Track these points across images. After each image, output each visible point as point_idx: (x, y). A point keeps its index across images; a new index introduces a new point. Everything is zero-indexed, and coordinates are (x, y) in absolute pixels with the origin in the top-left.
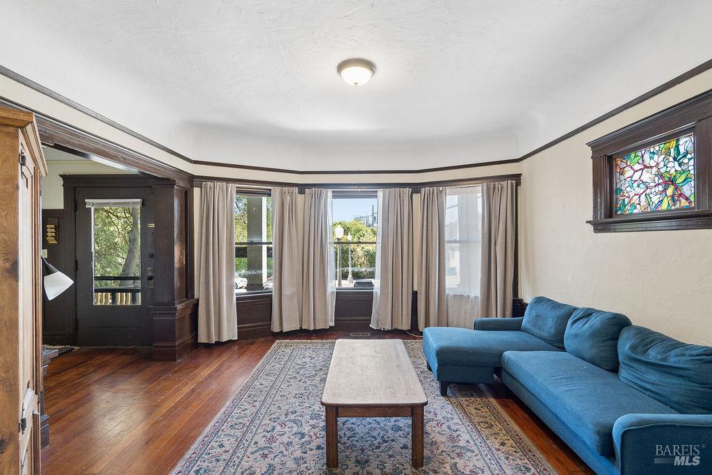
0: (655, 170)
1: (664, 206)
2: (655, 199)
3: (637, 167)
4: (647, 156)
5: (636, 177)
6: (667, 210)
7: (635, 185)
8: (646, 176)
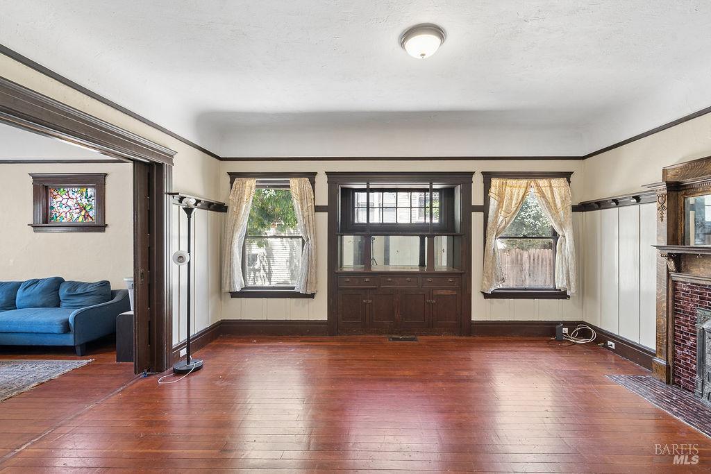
0: (75, 201)
1: (80, 220)
2: (76, 216)
3: (64, 197)
4: (70, 192)
5: (64, 202)
6: (82, 222)
7: (64, 206)
8: (70, 203)
